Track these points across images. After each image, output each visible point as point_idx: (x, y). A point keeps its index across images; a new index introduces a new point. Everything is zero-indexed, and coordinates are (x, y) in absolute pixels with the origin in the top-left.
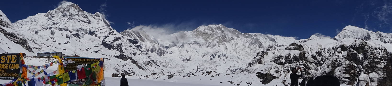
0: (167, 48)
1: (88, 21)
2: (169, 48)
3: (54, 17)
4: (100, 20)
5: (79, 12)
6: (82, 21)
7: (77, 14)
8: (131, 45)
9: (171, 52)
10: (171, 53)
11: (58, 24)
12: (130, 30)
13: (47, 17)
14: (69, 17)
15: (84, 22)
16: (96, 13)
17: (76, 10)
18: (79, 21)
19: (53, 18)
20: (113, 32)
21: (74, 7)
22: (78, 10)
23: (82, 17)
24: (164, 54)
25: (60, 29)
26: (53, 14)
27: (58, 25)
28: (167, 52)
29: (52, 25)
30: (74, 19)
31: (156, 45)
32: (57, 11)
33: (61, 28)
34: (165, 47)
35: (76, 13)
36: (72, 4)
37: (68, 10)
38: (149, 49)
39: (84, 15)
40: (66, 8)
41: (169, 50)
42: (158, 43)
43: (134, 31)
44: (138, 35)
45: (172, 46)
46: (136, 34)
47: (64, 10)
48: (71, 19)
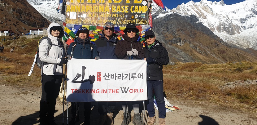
0: (243, 20)
2: (247, 20)
9: (251, 25)
10: (251, 27)
12: (185, 4)
24: (239, 30)
28: (244, 27)
31: (225, 20)
34: (239, 20)
38: (215, 27)
41: (247, 24)
42: (227, 16)
43: (191, 6)
44: (197, 10)
45: (251, 17)
46: (193, 9)
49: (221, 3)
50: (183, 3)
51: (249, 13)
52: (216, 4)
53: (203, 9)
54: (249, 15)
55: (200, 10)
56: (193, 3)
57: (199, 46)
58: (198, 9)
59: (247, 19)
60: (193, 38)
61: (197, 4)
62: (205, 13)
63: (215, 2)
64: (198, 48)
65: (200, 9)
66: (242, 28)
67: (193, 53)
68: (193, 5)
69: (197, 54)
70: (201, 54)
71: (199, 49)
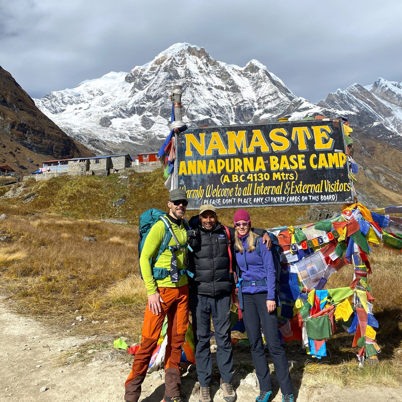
1: (230, 85)
3: (148, 81)
4: (261, 79)
5: (207, 65)
6: (216, 87)
7: (205, 72)
13: (131, 82)
14: (184, 80)
15: (222, 88)
16: (249, 64)
17: (200, 62)
18: (210, 89)
19: (145, 84)
21: (194, 54)
22: (205, 61)
23: (217, 76)
26: (145, 76)
29: (144, 102)
30: (198, 84)
32: (156, 66)
35: (201, 68)
36: (189, 47)
37: (181, 64)
40: (175, 57)
43: (357, 93)
44: (369, 100)
46: (361, 98)
47: (172, 62)
48: (189, 86)
53: (383, 98)
55: (376, 100)
57: (384, 174)
58: (372, 98)
60: (370, 157)
62: (388, 105)
64: (383, 178)
65: (376, 97)
67: (374, 188)
68: (359, 91)
69: (384, 191)
70: (392, 190)
71: (387, 180)
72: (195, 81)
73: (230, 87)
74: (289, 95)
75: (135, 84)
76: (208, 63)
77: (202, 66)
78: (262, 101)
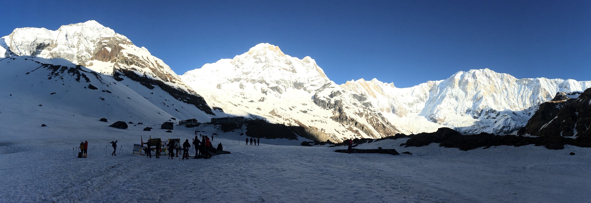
0: (410, 105)
1: (292, 68)
3: (243, 64)
4: (311, 67)
6: (283, 69)
7: (277, 60)
8: (355, 102)
10: (417, 112)
11: (249, 73)
12: (355, 81)
13: (233, 64)
14: (264, 64)
15: (287, 70)
16: (304, 58)
17: (275, 54)
18: (280, 70)
19: (242, 66)
20: (329, 85)
21: (272, 50)
22: (278, 54)
23: (284, 63)
24: (406, 114)
25: (253, 81)
26: (242, 61)
27: (249, 76)
28: (411, 111)
29: (241, 75)
30: (273, 66)
31: (394, 102)
32: (248, 55)
33: (254, 79)
34: (407, 104)
36: (269, 46)
37: (263, 55)
38: (384, 108)
39: (286, 61)
40: (260, 51)
41: (413, 109)
42: (396, 98)
43: (362, 83)
44: (367, 88)
45: (417, 102)
46: (364, 87)
47: (258, 54)
48: (267, 67)
49: (391, 85)
50: (353, 80)
51: (416, 99)
52: (386, 85)
53: (374, 89)
54: (416, 101)
56: (364, 81)
59: (414, 104)
61: (368, 82)
62: (376, 92)
63: (386, 83)
65: (371, 87)
66: (409, 112)
68: (363, 83)
72: (271, 64)
73: (291, 69)
74: (325, 78)
75: (236, 66)
76: (280, 55)
77: (276, 57)
78: (310, 80)
